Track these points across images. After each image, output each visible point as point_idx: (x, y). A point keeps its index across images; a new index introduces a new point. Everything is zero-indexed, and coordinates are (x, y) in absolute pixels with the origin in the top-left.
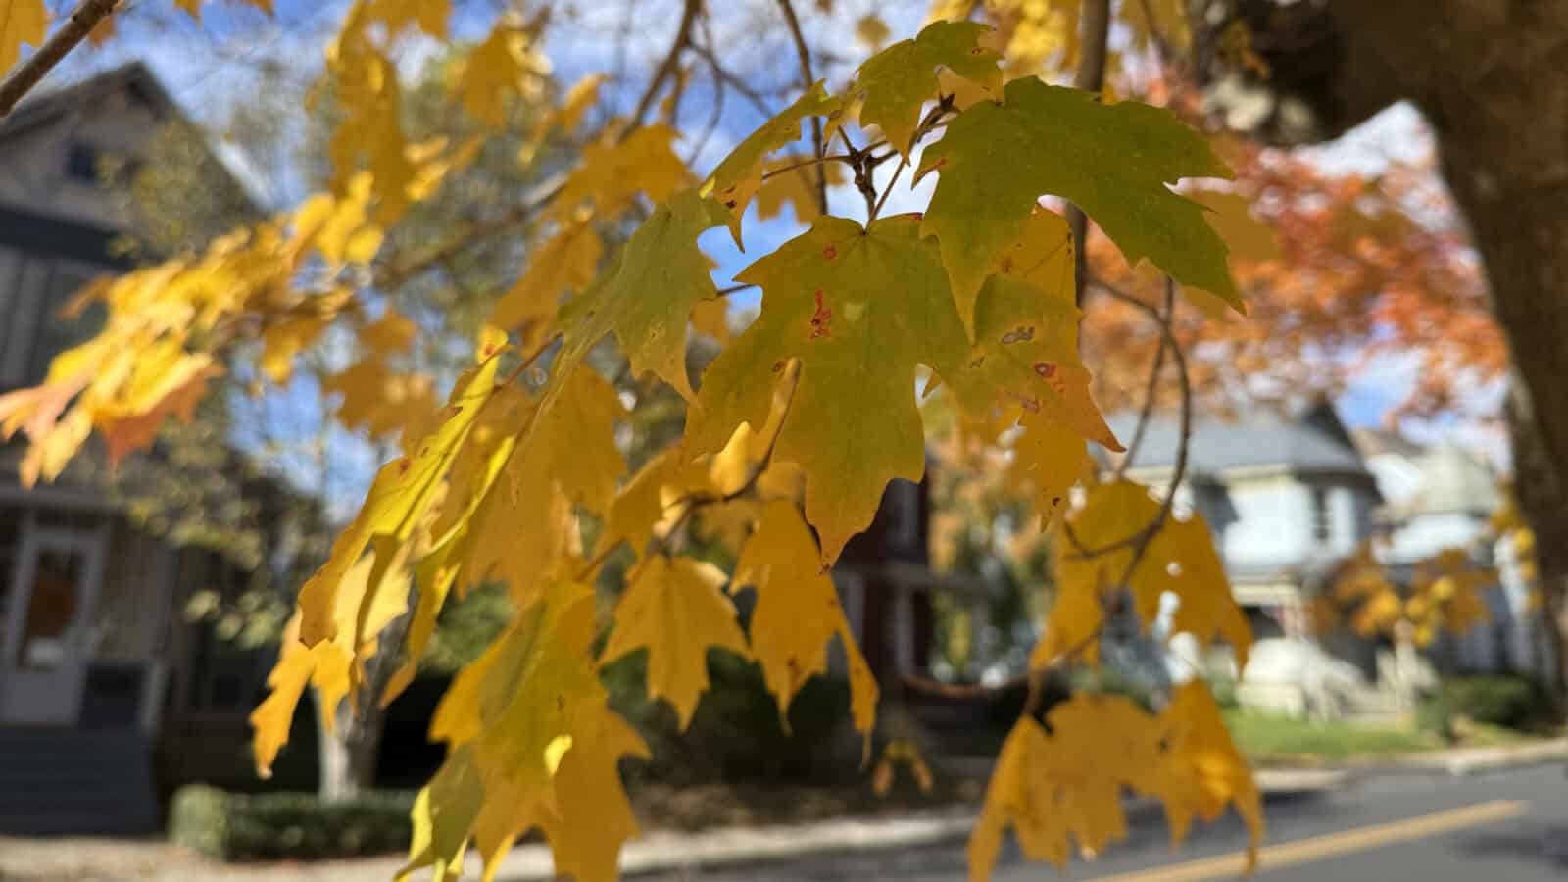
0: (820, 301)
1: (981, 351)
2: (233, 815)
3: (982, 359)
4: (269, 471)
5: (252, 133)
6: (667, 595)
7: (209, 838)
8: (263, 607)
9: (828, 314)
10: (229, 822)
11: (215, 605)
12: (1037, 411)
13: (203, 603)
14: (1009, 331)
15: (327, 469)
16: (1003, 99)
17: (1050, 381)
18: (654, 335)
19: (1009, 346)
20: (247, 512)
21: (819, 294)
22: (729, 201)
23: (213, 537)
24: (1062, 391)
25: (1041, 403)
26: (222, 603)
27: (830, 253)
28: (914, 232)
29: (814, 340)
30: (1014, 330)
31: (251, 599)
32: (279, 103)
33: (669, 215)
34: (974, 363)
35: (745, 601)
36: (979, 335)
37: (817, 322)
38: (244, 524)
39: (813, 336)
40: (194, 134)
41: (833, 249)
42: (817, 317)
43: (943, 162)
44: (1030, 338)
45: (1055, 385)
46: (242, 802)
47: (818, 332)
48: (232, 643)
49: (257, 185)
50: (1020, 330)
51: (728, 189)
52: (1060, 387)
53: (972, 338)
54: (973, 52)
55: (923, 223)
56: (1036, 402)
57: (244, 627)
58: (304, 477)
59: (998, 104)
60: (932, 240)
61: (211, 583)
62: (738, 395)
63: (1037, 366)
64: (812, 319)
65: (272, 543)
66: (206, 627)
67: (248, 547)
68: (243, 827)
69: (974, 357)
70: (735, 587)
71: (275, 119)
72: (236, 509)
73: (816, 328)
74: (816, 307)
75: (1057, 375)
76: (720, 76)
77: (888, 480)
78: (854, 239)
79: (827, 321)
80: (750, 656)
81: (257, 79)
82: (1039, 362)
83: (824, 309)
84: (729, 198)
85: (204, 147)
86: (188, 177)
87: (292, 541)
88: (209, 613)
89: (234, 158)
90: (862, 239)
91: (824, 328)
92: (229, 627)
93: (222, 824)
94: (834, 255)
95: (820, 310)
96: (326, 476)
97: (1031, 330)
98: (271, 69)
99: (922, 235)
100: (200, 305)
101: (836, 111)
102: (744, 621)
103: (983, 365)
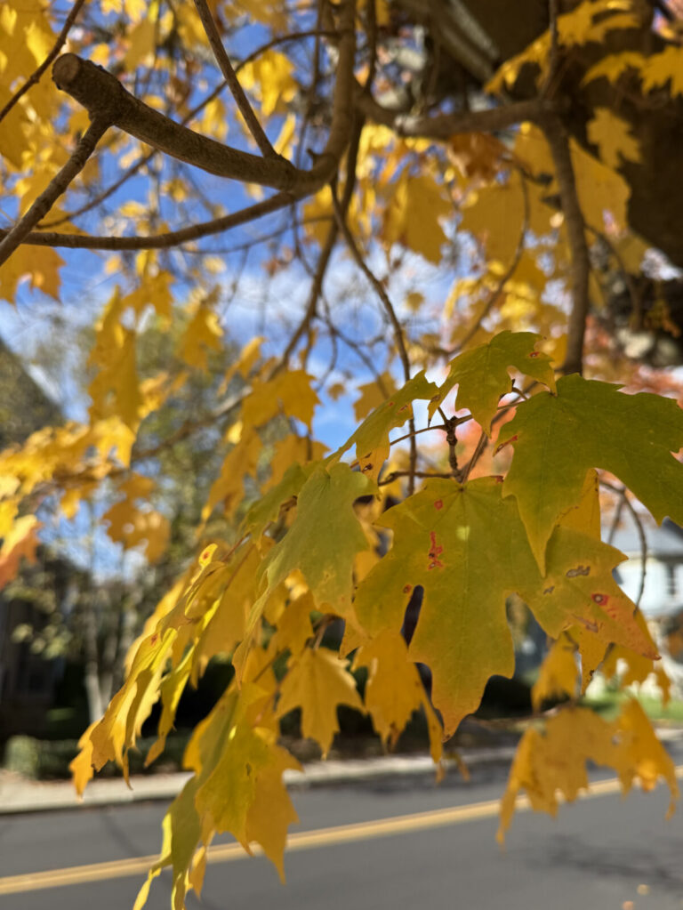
0: (433, 539)
1: (550, 582)
2: (41, 754)
3: (552, 588)
4: (60, 555)
5: (48, 359)
6: (312, 674)
7: (28, 766)
8: (58, 634)
9: (440, 550)
10: (40, 756)
11: (30, 633)
12: (597, 631)
13: (22, 632)
14: (573, 568)
15: (93, 552)
16: (555, 391)
17: (605, 608)
18: (327, 576)
19: (571, 579)
20: (48, 579)
21: (433, 534)
22: (367, 464)
23: (28, 593)
24: (614, 616)
25: (599, 625)
26: (34, 632)
27: (439, 505)
28: (497, 491)
29: (432, 570)
30: (576, 567)
31: (51, 630)
32: (63, 341)
33: (329, 477)
34: (546, 591)
35: (361, 677)
36: (548, 568)
37: (432, 555)
38: (46, 587)
39: (431, 567)
40: (14, 359)
41: (441, 502)
42: (433, 552)
43: (515, 438)
44: (587, 574)
45: (609, 611)
46: (47, 746)
47: (434, 563)
48: (40, 655)
49: (51, 389)
50: (580, 568)
51: (366, 455)
52: (612, 613)
53: (543, 572)
54: (531, 355)
55: (504, 483)
56: (595, 625)
57: (47, 646)
58: (80, 559)
59: (551, 394)
60: (510, 498)
61: (27, 619)
62: (381, 607)
63: (594, 597)
64: (428, 553)
65: (61, 597)
66: (25, 645)
67: (48, 600)
68: (48, 760)
69: (547, 586)
70: (354, 668)
71: (60, 350)
72: (42, 578)
73: (432, 560)
74: (431, 544)
75: (610, 602)
76: (334, 332)
77: (488, 677)
78: (454, 495)
79: (439, 555)
80: (364, 710)
81: (51, 328)
82: (595, 593)
83: (437, 546)
84: (368, 462)
85: (20, 366)
86: (11, 385)
87: (73, 596)
88: (27, 638)
89: (38, 374)
90: (460, 494)
91: (437, 560)
92: (38, 645)
93: (36, 759)
94: (441, 506)
95: (434, 547)
96: (92, 560)
97: (588, 568)
98: (58, 321)
99: (505, 494)
100: (22, 479)
101: (436, 397)
102: (361, 688)
103: (554, 592)
